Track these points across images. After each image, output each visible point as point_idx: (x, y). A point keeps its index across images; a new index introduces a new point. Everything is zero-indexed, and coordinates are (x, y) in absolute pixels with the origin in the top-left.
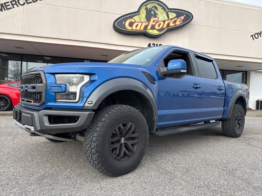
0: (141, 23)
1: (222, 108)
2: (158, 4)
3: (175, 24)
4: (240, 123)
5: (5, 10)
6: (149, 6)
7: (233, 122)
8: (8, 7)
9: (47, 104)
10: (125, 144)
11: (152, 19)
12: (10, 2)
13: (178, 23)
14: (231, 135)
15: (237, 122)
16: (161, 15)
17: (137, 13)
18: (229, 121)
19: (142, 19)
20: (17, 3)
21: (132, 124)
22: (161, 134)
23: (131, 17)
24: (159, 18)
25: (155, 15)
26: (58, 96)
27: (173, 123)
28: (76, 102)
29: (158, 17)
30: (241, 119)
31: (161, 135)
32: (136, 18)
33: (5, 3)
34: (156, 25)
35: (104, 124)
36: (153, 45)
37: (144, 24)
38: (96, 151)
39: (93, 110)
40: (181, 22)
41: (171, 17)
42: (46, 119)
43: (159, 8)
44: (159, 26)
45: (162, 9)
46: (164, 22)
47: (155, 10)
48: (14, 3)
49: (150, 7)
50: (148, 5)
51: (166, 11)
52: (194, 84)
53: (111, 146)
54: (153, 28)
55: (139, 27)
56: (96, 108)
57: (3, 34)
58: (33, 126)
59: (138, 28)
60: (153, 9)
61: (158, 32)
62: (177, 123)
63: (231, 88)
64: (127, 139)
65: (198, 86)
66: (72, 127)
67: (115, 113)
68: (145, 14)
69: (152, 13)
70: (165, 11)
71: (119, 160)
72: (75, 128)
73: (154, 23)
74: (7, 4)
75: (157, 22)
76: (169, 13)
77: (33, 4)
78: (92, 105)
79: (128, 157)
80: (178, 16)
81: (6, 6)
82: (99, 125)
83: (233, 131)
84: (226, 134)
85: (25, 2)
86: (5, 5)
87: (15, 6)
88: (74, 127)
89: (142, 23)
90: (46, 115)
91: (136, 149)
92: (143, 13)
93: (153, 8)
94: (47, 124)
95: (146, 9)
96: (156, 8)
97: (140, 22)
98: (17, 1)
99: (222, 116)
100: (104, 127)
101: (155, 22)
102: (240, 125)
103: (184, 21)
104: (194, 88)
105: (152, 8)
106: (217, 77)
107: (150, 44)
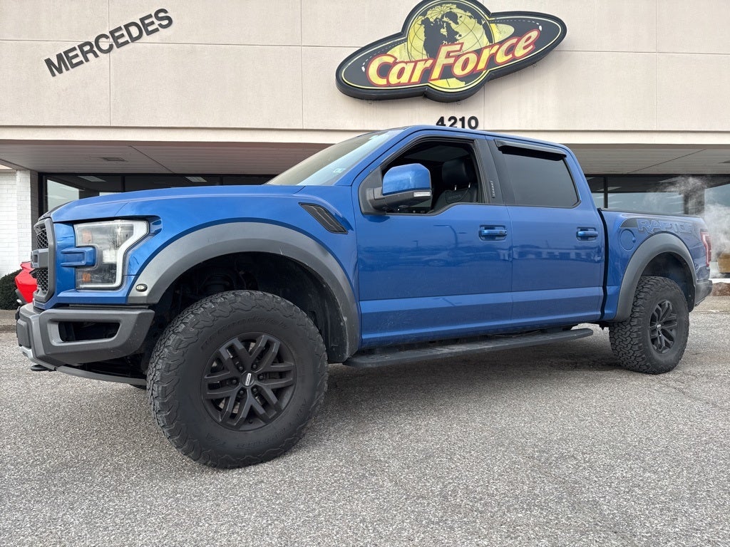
0: (413, 64)
1: (599, 291)
2: (460, 6)
3: (510, 56)
4: (673, 333)
5: (67, 69)
6: (432, 15)
7: (639, 330)
8: (75, 61)
9: (59, 296)
10: (255, 390)
11: (444, 50)
12: (77, 48)
13: (520, 52)
14: (638, 366)
15: (662, 330)
16: (470, 36)
17: (399, 37)
18: (629, 327)
19: (414, 53)
20: (95, 49)
21: (272, 339)
22: (369, 363)
23: (384, 52)
24: (462, 44)
25: (452, 37)
26: (82, 275)
27: (416, 334)
28: (116, 288)
29: (461, 41)
30: (675, 320)
31: (370, 366)
32: (398, 52)
33: (66, 53)
34: (456, 64)
35: (183, 338)
36: (453, 121)
37: (420, 67)
38: (162, 404)
39: (151, 307)
40: (531, 47)
41: (498, 37)
42: (54, 330)
43: (461, 17)
44: (464, 67)
45: (470, 17)
46: (478, 53)
47: (450, 22)
48: (87, 48)
49: (434, 18)
50: (429, 12)
51: (483, 23)
52: (482, 226)
53: (208, 393)
54: (447, 73)
55: (409, 76)
56: (156, 301)
57: (66, 129)
58: (30, 347)
59: (404, 79)
60: (444, 22)
61: (463, 84)
62: (429, 333)
63: (629, 230)
64: (261, 377)
65: (497, 231)
66: (105, 347)
67: (214, 310)
68: (424, 38)
69: (444, 31)
70: (480, 22)
71: (237, 428)
72: (111, 349)
73: (451, 60)
74: (71, 55)
75: (457, 57)
76: (493, 26)
77: (131, 45)
78: (145, 294)
79: (264, 421)
80: (518, 34)
81: (70, 59)
82: (170, 343)
83: (644, 356)
84: (625, 363)
85: (114, 44)
86: (67, 57)
87: (90, 56)
88: (109, 347)
89: (416, 62)
90: (53, 321)
91: (289, 402)
92: (417, 36)
93: (445, 19)
94: (56, 341)
95: (426, 23)
96: (453, 17)
97: (411, 62)
98: (94, 43)
99: (599, 313)
100: (182, 346)
101: (452, 57)
102: (670, 338)
103: (537, 43)
104: (484, 238)
105: (441, 20)
106: (578, 201)
107: (442, 120)
